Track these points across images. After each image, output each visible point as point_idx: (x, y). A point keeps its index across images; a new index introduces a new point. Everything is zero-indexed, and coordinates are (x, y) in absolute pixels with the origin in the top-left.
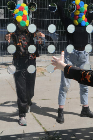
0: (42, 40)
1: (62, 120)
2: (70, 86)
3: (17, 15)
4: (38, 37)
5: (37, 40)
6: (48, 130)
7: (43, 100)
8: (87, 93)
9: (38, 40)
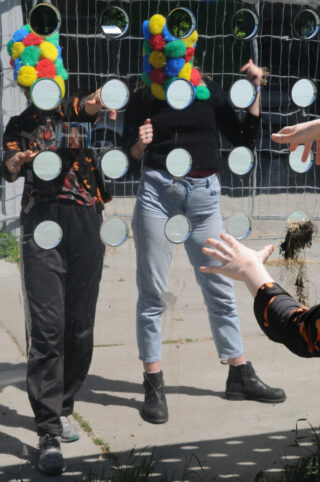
0: (83, 136)
1: (160, 413)
2: (182, 291)
3: (22, 65)
4: (68, 125)
5: (63, 135)
6: (113, 450)
8: (234, 316)
9: (68, 136)
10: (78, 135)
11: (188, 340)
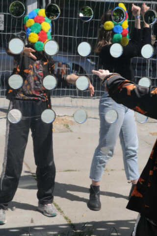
0: (68, 69)
1: (97, 205)
4: (61, 63)
5: (58, 68)
6: (73, 222)
7: (66, 171)
9: (61, 68)
10: (66, 68)
11: (112, 170)
